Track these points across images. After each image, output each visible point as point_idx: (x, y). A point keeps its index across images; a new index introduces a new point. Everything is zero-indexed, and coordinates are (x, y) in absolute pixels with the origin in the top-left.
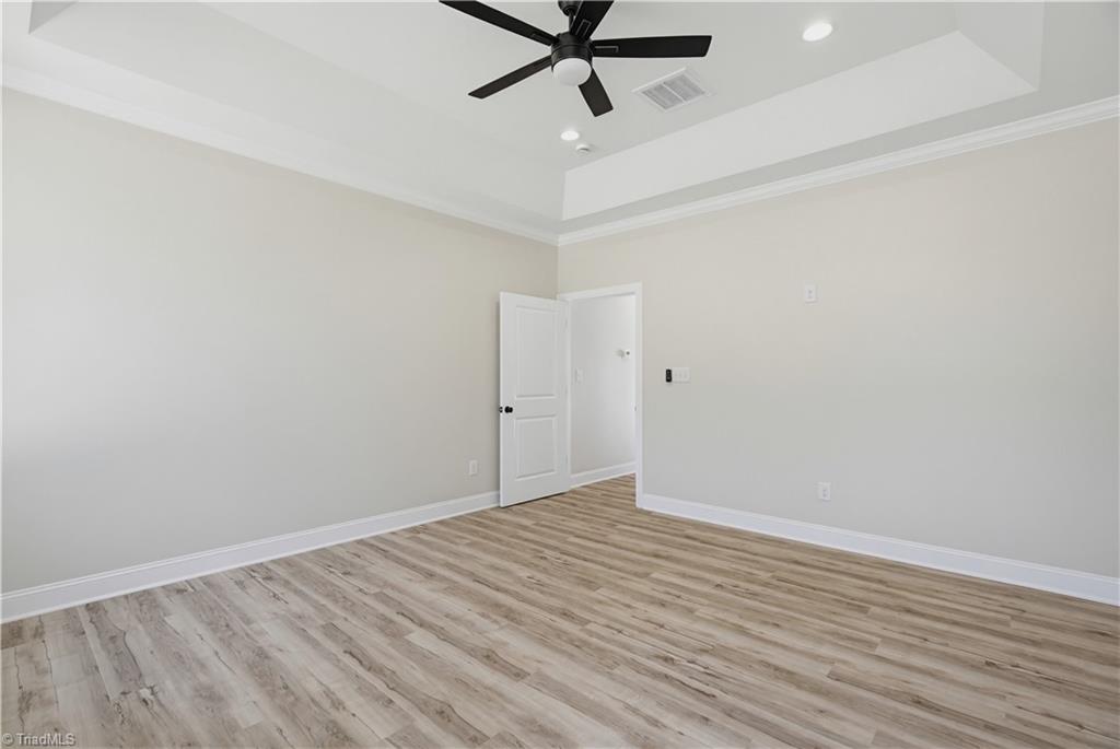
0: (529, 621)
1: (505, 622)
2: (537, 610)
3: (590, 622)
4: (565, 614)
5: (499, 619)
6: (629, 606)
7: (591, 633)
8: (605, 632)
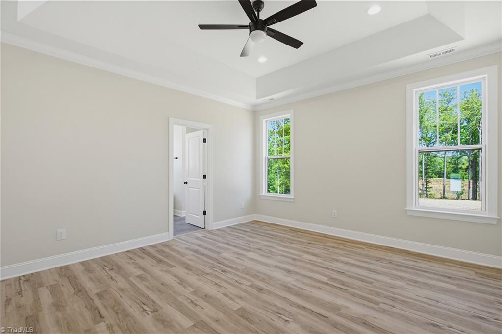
0: (278, 286)
1: (289, 285)
2: (275, 292)
3: (249, 286)
4: (260, 290)
5: (293, 287)
6: (225, 295)
7: (249, 280)
8: (242, 281)
